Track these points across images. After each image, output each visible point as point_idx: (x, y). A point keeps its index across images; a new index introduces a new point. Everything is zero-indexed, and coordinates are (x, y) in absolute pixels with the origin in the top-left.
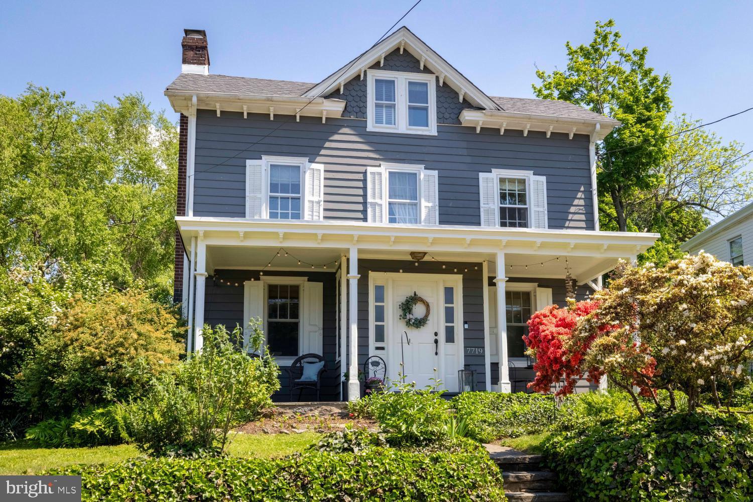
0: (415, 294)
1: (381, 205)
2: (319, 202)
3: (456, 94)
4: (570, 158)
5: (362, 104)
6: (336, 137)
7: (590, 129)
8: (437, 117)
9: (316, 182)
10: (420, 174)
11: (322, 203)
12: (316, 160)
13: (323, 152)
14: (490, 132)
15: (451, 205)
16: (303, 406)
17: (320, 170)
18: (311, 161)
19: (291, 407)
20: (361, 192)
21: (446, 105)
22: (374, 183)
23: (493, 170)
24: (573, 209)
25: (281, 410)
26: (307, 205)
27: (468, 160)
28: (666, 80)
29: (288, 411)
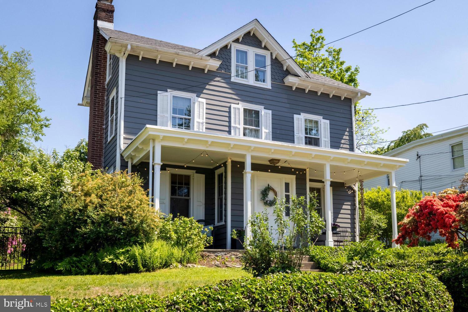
0: (269, 185)
1: (239, 129)
2: (203, 123)
3: (282, 66)
4: (341, 111)
5: (228, 64)
6: (213, 83)
7: (354, 95)
8: (271, 78)
9: (201, 110)
10: (261, 112)
11: (204, 124)
12: (201, 96)
13: (205, 91)
14: (300, 90)
15: (278, 132)
16: (220, 252)
17: (203, 103)
18: (198, 96)
19: (214, 252)
20: (227, 119)
21: (276, 71)
22: (235, 114)
23: (302, 114)
24: (343, 141)
25: (208, 254)
26: (196, 124)
27: (288, 106)
28: (356, 70)
29: (212, 254)
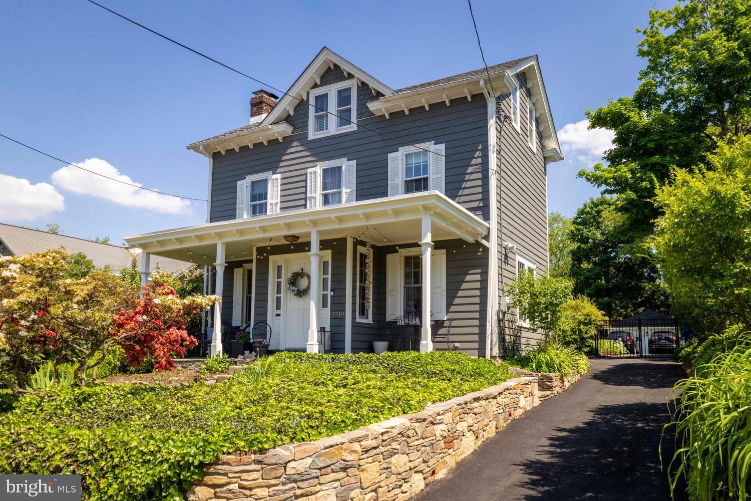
0: (302, 270)
2: (276, 204)
5: (306, 120)
6: (290, 151)
8: (357, 114)
9: (276, 189)
10: (344, 166)
11: (279, 204)
12: (277, 172)
13: (282, 164)
14: (397, 115)
15: (366, 187)
17: (278, 179)
18: (273, 173)
20: (304, 190)
22: (311, 181)
23: (400, 149)
24: (470, 170)
26: (269, 208)
27: (381, 144)
